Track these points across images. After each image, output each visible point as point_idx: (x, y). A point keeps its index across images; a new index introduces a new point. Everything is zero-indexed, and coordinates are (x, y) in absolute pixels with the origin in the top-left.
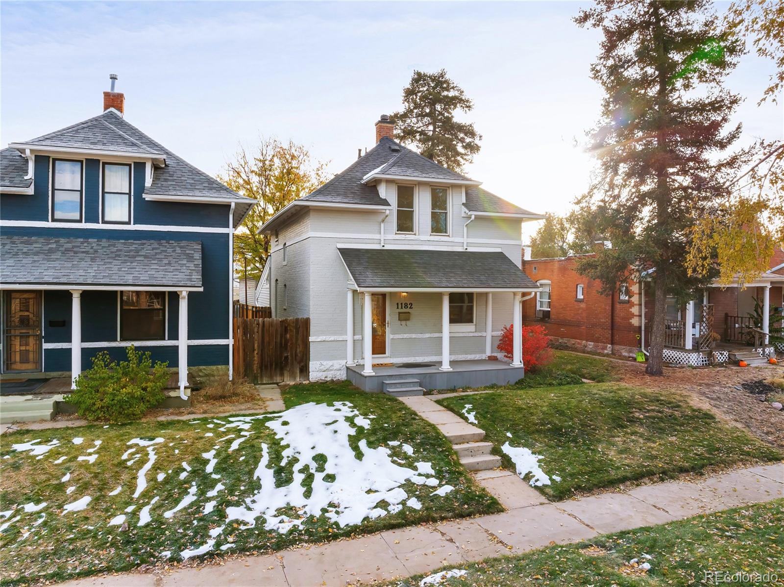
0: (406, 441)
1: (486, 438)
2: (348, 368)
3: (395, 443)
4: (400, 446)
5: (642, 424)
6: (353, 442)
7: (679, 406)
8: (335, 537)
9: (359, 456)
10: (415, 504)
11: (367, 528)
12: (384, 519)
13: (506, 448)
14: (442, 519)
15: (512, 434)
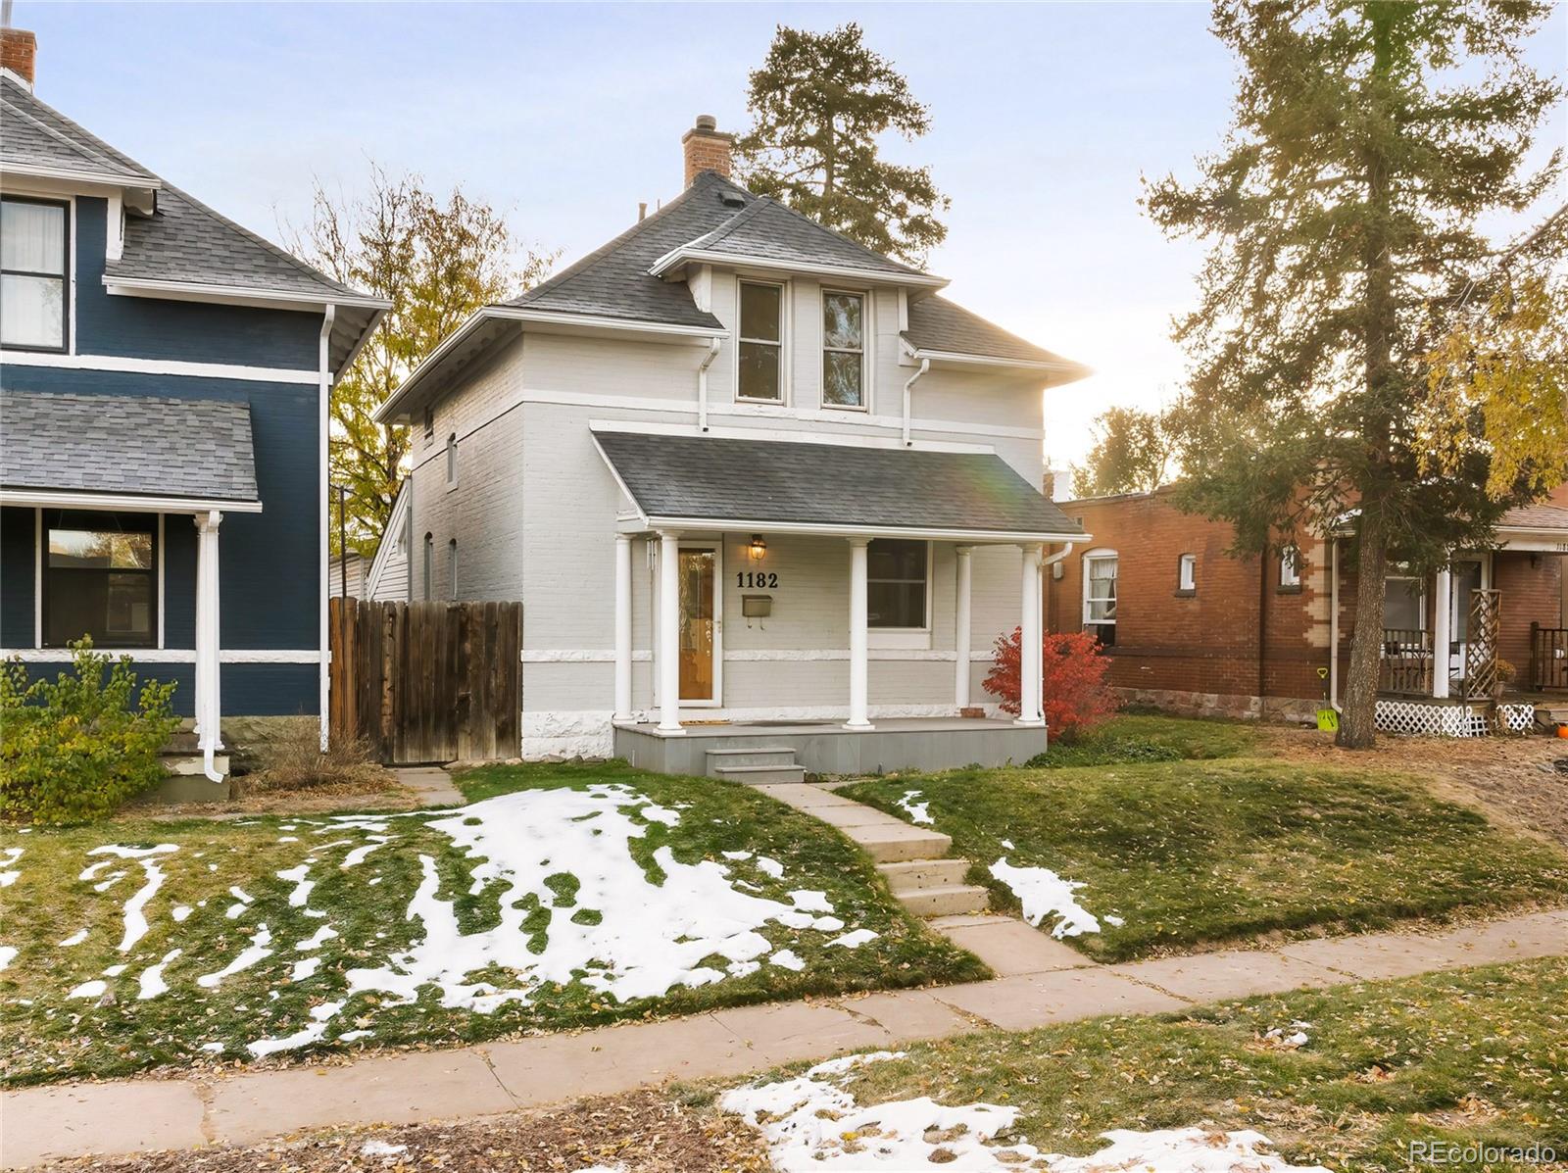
0: (765, 851)
1: (954, 851)
2: (616, 728)
3: (742, 855)
4: (753, 861)
5: (1316, 831)
6: (642, 853)
7: (1404, 798)
8: (606, 1019)
9: (656, 876)
10: (787, 960)
11: (679, 1004)
12: (719, 987)
13: (1000, 870)
14: (853, 989)
15: (1016, 843)
